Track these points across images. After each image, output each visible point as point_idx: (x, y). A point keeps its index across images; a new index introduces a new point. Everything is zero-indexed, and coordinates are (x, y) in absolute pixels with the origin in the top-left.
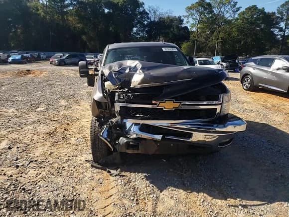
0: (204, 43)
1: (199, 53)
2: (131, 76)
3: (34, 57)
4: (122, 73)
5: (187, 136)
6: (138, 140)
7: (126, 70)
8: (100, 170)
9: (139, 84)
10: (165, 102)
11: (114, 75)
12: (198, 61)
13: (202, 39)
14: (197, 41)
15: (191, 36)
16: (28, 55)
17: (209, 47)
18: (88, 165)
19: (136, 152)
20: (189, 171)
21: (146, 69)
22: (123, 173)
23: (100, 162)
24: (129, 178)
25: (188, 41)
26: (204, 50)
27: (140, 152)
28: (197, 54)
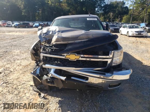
0: (137, 16)
1: (133, 21)
2: (52, 36)
3: (45, 24)
4: (48, 34)
5: (85, 79)
6: (53, 78)
7: (50, 32)
8: (36, 93)
9: (55, 42)
10: (70, 55)
11: (42, 35)
12: (128, 26)
13: (136, 14)
14: (133, 15)
15: (130, 12)
16: (42, 23)
17: (140, 18)
18: (31, 88)
19: (53, 85)
20: (90, 101)
21: (61, 32)
22: (47, 97)
23: (37, 87)
24: (49, 101)
25: (127, 15)
26: (137, 20)
27: (55, 85)
28: (132, 22)
